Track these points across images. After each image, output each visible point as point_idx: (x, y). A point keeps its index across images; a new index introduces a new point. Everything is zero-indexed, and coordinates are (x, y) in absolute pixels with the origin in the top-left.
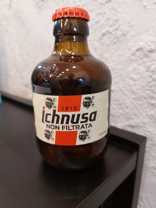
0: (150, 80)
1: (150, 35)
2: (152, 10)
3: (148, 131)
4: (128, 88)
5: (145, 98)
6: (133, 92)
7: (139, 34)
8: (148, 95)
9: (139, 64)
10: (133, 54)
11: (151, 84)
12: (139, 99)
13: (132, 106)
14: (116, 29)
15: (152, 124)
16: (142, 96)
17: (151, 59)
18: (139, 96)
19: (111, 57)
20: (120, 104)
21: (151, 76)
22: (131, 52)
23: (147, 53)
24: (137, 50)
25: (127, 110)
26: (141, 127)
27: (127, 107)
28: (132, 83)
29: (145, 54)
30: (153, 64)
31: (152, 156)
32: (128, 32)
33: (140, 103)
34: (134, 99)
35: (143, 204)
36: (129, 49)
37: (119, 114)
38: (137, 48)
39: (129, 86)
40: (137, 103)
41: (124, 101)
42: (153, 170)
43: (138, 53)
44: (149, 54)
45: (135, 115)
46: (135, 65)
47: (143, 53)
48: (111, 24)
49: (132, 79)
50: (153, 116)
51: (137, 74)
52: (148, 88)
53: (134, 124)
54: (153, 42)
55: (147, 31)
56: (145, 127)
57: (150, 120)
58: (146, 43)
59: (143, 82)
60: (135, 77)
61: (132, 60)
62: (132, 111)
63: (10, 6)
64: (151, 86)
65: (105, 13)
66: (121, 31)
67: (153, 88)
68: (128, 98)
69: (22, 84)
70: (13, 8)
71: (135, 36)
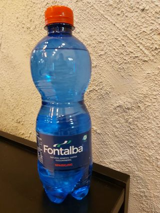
0: (129, 129)
1: (127, 97)
2: (128, 80)
3: (130, 167)
4: (112, 132)
6: (116, 136)
7: (119, 95)
8: (128, 139)
9: (119, 117)
10: (115, 109)
13: (116, 147)
14: (101, 89)
15: (132, 162)
16: (123, 140)
17: (128, 114)
19: (98, 108)
20: (106, 145)
21: (129, 126)
22: (113, 107)
23: (126, 110)
25: (112, 150)
26: (124, 163)
27: (112, 147)
28: (115, 130)
30: (130, 118)
32: (110, 92)
33: (122, 145)
34: (117, 141)
36: (112, 105)
37: (106, 152)
38: (118, 105)
41: (110, 143)
43: (119, 109)
45: (119, 153)
46: (117, 117)
47: (122, 109)
48: (97, 84)
49: (114, 126)
52: (127, 135)
53: (118, 161)
54: (129, 102)
56: (127, 163)
57: (130, 158)
58: (124, 103)
59: (123, 130)
60: (117, 126)
61: (114, 113)
62: (116, 150)
64: (129, 133)
66: (105, 91)
67: (131, 135)
68: (113, 140)
69: (13, 120)
70: (2, 52)
71: (116, 96)
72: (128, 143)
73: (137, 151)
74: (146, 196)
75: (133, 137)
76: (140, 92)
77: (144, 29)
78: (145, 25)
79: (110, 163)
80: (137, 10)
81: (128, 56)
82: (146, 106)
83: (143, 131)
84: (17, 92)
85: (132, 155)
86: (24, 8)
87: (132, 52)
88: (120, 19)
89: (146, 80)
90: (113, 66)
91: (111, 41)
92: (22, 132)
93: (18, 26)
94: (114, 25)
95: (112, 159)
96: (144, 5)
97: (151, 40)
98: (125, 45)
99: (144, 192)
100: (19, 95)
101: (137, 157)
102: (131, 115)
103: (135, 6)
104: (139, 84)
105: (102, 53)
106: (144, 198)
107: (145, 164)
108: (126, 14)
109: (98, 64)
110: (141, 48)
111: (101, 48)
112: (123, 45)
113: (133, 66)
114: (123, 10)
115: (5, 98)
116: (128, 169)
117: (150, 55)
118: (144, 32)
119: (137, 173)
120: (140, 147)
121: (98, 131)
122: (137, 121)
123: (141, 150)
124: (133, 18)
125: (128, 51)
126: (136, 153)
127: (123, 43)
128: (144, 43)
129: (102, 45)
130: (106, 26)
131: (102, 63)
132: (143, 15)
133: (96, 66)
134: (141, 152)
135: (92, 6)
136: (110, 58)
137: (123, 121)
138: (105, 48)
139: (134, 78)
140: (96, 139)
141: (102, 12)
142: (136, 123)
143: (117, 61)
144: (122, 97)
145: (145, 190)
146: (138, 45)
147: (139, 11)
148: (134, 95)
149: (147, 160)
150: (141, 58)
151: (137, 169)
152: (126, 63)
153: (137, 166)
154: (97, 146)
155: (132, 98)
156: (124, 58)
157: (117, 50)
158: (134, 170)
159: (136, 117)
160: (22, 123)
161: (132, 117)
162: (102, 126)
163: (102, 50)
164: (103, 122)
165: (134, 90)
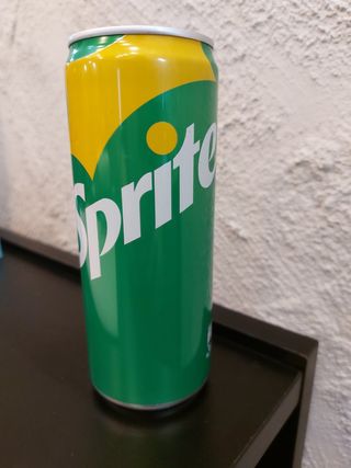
0: (323, 224)
1: (324, 138)
2: (327, 89)
3: (319, 323)
4: (279, 235)
5: (313, 259)
6: (288, 245)
7: (301, 133)
8: (319, 252)
9: (300, 192)
10: (290, 171)
11: (324, 233)
12: (301, 259)
13: (287, 272)
14: (255, 119)
15: (326, 310)
16: (307, 254)
17: (325, 184)
18: (302, 253)
19: (243, 172)
20: (262, 268)
21: (324, 218)
22: (284, 166)
23: (318, 173)
24: (298, 164)
25: (276, 280)
26: (304, 314)
27: (276, 275)
28: (286, 228)
29: (312, 173)
30: (329, 194)
31: (325, 370)
32: (278, 127)
33: (302, 266)
34: (290, 258)
35: (308, 463)
36: (282, 161)
37: (260, 286)
38: (297, 160)
39: (280, 231)
40: (297, 267)
41: (270, 262)
42: (328, 398)
43: (300, 170)
44: (321, 174)
45: (293, 289)
46: (293, 193)
47: (308, 172)
48: (244, 106)
49: (285, 219)
50: (328, 293)
51: (296, 211)
52: (319, 240)
53: (290, 307)
54: (329, 152)
55: (317, 129)
56: (312, 314)
57: (322, 302)
58: (316, 153)
59: (308, 227)
60: (293, 217)
61: (286, 183)
62: (286, 281)
63: (13, 37)
64: (324, 237)
65: (231, 82)
66: (265, 123)
67: (328, 241)
68: (278, 255)
69: (43, 209)
70: (19, 44)
71: (293, 136)
72: (321, 263)
73: (343, 282)
75: (335, 246)
79: (269, 314)
81: (330, 20)
87: (343, 10)
90: (289, 53)
92: (65, 238)
95: (275, 305)
101: (339, 300)
102: (333, 187)
105: (262, 17)
109: (249, 52)
113: (345, 47)
116: (314, 329)
121: (243, 233)
122: (348, 203)
125: (331, 6)
126: (337, 288)
131: (260, 48)
133: (244, 56)
136: (283, 31)
138: (269, 5)
139: (345, 83)
140: (235, 252)
142: (344, 207)
143: (300, 37)
144: (311, 139)
148: (345, 131)
151: (337, 329)
152: (324, 42)
153: (338, 322)
154: (237, 271)
155: (337, 139)
156: (321, 27)
157: (303, 7)
158: (329, 331)
159: (346, 191)
160: (62, 217)
161: (333, 192)
162: (253, 220)
163: (262, 11)
164: (255, 208)
165: (343, 117)
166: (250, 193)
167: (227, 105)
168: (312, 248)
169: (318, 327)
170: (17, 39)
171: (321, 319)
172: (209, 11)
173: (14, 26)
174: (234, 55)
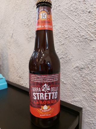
0: (83, 80)
1: (81, 61)
2: (82, 51)
3: (83, 104)
4: (73, 83)
6: (75, 85)
8: (82, 87)
9: (77, 73)
10: (74, 69)
11: (83, 83)
13: (75, 92)
14: (66, 57)
15: (85, 101)
17: (82, 72)
18: (78, 87)
19: (64, 68)
20: (69, 90)
21: (83, 79)
22: (73, 67)
24: (76, 67)
25: (73, 94)
26: (80, 102)
27: (73, 92)
28: (74, 81)
29: (79, 69)
30: (83, 74)
32: (71, 59)
34: (76, 88)
37: (69, 95)
38: (76, 66)
40: (77, 90)
41: (71, 89)
42: (87, 124)
43: (77, 68)
44: (81, 69)
45: (77, 96)
46: (75, 73)
48: (64, 54)
49: (74, 79)
51: (76, 77)
52: (82, 84)
53: (76, 100)
54: (83, 65)
56: (82, 102)
57: (84, 99)
58: (80, 65)
59: (79, 81)
60: (76, 79)
61: (74, 71)
62: (75, 94)
63: (12, 37)
65: (61, 49)
66: (69, 58)
67: (84, 84)
68: (73, 88)
69: (17, 76)
70: (13, 38)
71: (75, 61)
72: (82, 89)
73: (88, 94)
74: (93, 124)
75: (85, 86)
76: (89, 58)
77: (90, 23)
78: (91, 20)
79: (72, 102)
80: (86, 12)
81: (81, 38)
82: (92, 66)
83: (91, 82)
84: (20, 60)
85: (84, 96)
86: (26, 14)
87: (84, 36)
88: (77, 17)
89: (92, 51)
90: (73, 44)
91: (72, 30)
92: (22, 83)
93: (22, 24)
94: (74, 21)
95: (73, 100)
96: (90, 9)
97: (94, 28)
98: (80, 32)
99: (92, 121)
100: (21, 62)
101: (87, 98)
102: (84, 72)
103: (85, 10)
104: (88, 53)
105: (67, 36)
106: (92, 125)
107: (93, 103)
108: (80, 15)
109: (65, 43)
110: (89, 33)
111: (66, 34)
112: (79, 32)
113: (85, 43)
114: (78, 12)
115: (13, 63)
116: (82, 106)
117: (94, 37)
118: (90, 24)
119: (88, 108)
120: (90, 92)
121: (65, 82)
122: (87, 76)
123: (90, 94)
124: (84, 17)
125: (81, 35)
126: (87, 96)
127: (79, 30)
128: (90, 30)
129: (67, 32)
130: (69, 22)
131: (67, 42)
132: (90, 15)
133: (64, 44)
134: (90, 95)
135: (62, 11)
136: (72, 39)
137: (79, 76)
138: (69, 34)
139: (85, 50)
140: (63, 87)
141: (67, 14)
142: (87, 77)
143: (75, 41)
144: (79, 62)
145: (93, 119)
146: (87, 31)
147: (87, 13)
148: (86, 60)
149: (94, 100)
150: (89, 38)
151: (88, 106)
152: (80, 42)
153: (88, 104)
154: (64, 91)
155: (84, 62)
156: (80, 39)
157: (75, 35)
158: (86, 106)
159: (87, 73)
160: (22, 78)
161: (84, 73)
162: (67, 79)
163: (67, 35)
164: (67, 77)
165: (85, 57)
166: (66, 73)
167: (60, 54)
168: (80, 86)
169: (83, 105)
170: (13, 37)
171: (84, 103)
172: (56, 34)
173: (13, 34)
174: (62, 44)
